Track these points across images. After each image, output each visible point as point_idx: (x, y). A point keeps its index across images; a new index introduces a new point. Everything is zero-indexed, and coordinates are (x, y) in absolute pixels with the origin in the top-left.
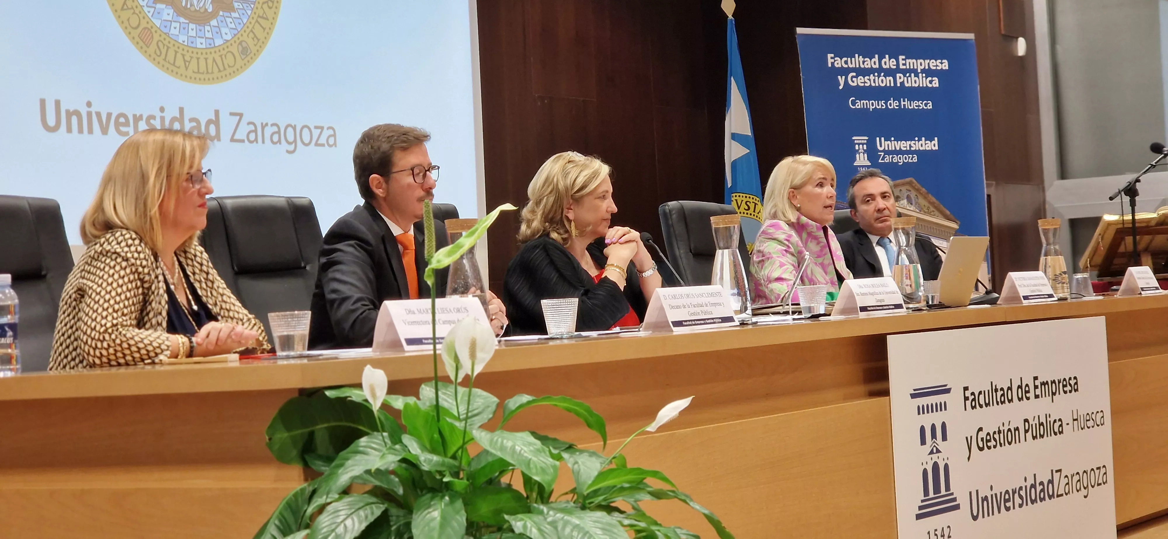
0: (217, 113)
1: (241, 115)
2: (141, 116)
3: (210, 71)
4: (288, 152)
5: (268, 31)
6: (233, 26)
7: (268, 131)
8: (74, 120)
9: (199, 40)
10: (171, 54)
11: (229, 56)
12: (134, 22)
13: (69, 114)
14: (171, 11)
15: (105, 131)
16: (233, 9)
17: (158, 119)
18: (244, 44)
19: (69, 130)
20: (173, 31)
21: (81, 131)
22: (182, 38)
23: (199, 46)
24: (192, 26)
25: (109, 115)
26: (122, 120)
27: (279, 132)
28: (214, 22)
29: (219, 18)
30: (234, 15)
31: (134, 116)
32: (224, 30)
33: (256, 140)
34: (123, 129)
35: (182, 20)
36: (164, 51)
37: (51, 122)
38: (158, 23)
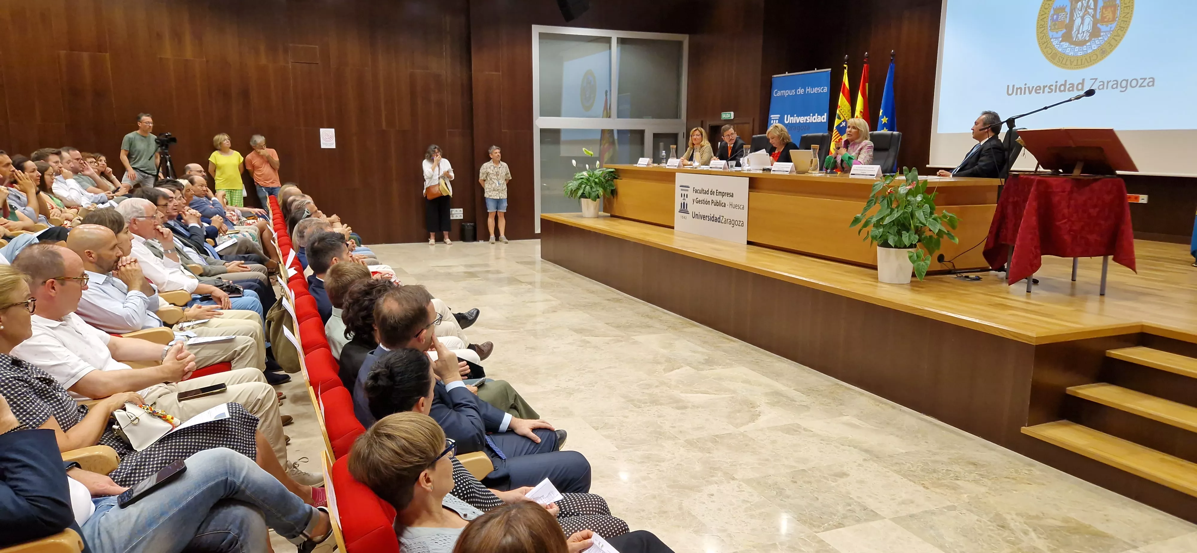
0: (1083, 80)
1: (1096, 79)
2: (1047, 86)
3: (1083, 63)
4: (1121, 91)
5: (1118, 42)
6: (1099, 43)
7: (1110, 84)
8: (1019, 90)
9: (1079, 52)
10: (1065, 60)
11: (1095, 56)
12: (1050, 51)
13: (1017, 89)
14: (1067, 44)
15: (1030, 93)
16: (1100, 36)
17: (1054, 86)
18: (1104, 50)
19: (1017, 94)
20: (1067, 51)
21: (1021, 94)
22: (1072, 53)
23: (1079, 55)
24: (1077, 47)
25: (1033, 87)
26: (1038, 88)
27: (1117, 84)
28: (1089, 44)
29: (1092, 42)
30: (1100, 38)
31: (1044, 86)
32: (1093, 46)
33: (1103, 88)
34: (1038, 91)
35: (1073, 46)
36: (1061, 60)
37: (1010, 92)
38: (1060, 50)
